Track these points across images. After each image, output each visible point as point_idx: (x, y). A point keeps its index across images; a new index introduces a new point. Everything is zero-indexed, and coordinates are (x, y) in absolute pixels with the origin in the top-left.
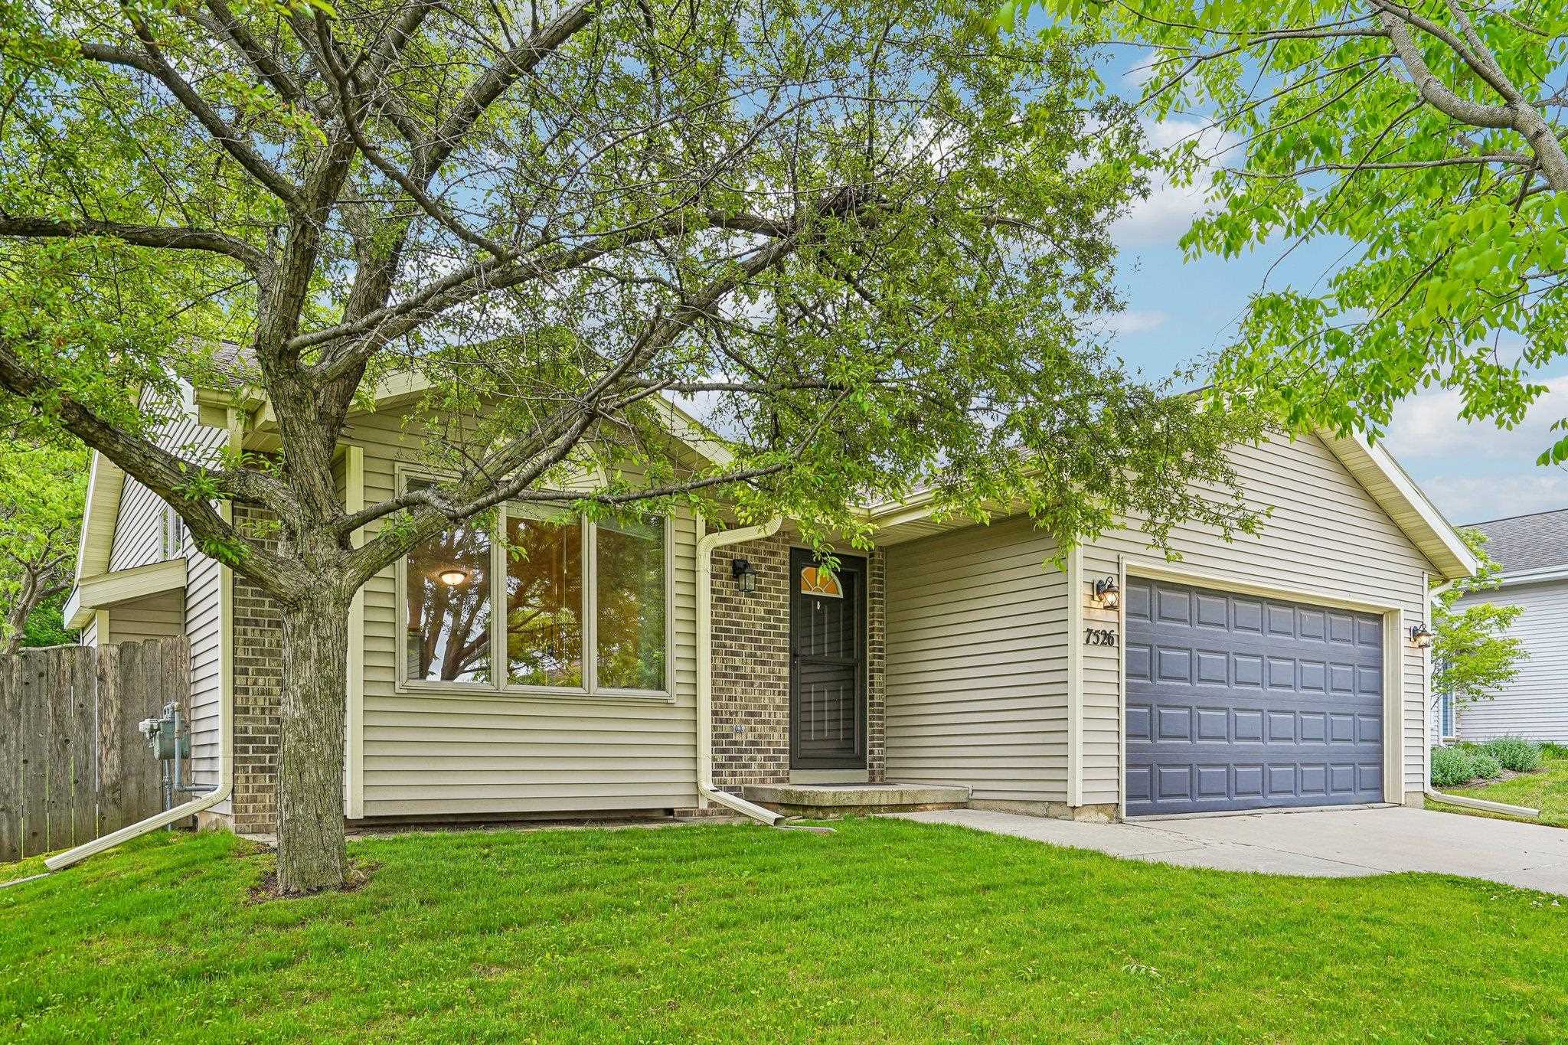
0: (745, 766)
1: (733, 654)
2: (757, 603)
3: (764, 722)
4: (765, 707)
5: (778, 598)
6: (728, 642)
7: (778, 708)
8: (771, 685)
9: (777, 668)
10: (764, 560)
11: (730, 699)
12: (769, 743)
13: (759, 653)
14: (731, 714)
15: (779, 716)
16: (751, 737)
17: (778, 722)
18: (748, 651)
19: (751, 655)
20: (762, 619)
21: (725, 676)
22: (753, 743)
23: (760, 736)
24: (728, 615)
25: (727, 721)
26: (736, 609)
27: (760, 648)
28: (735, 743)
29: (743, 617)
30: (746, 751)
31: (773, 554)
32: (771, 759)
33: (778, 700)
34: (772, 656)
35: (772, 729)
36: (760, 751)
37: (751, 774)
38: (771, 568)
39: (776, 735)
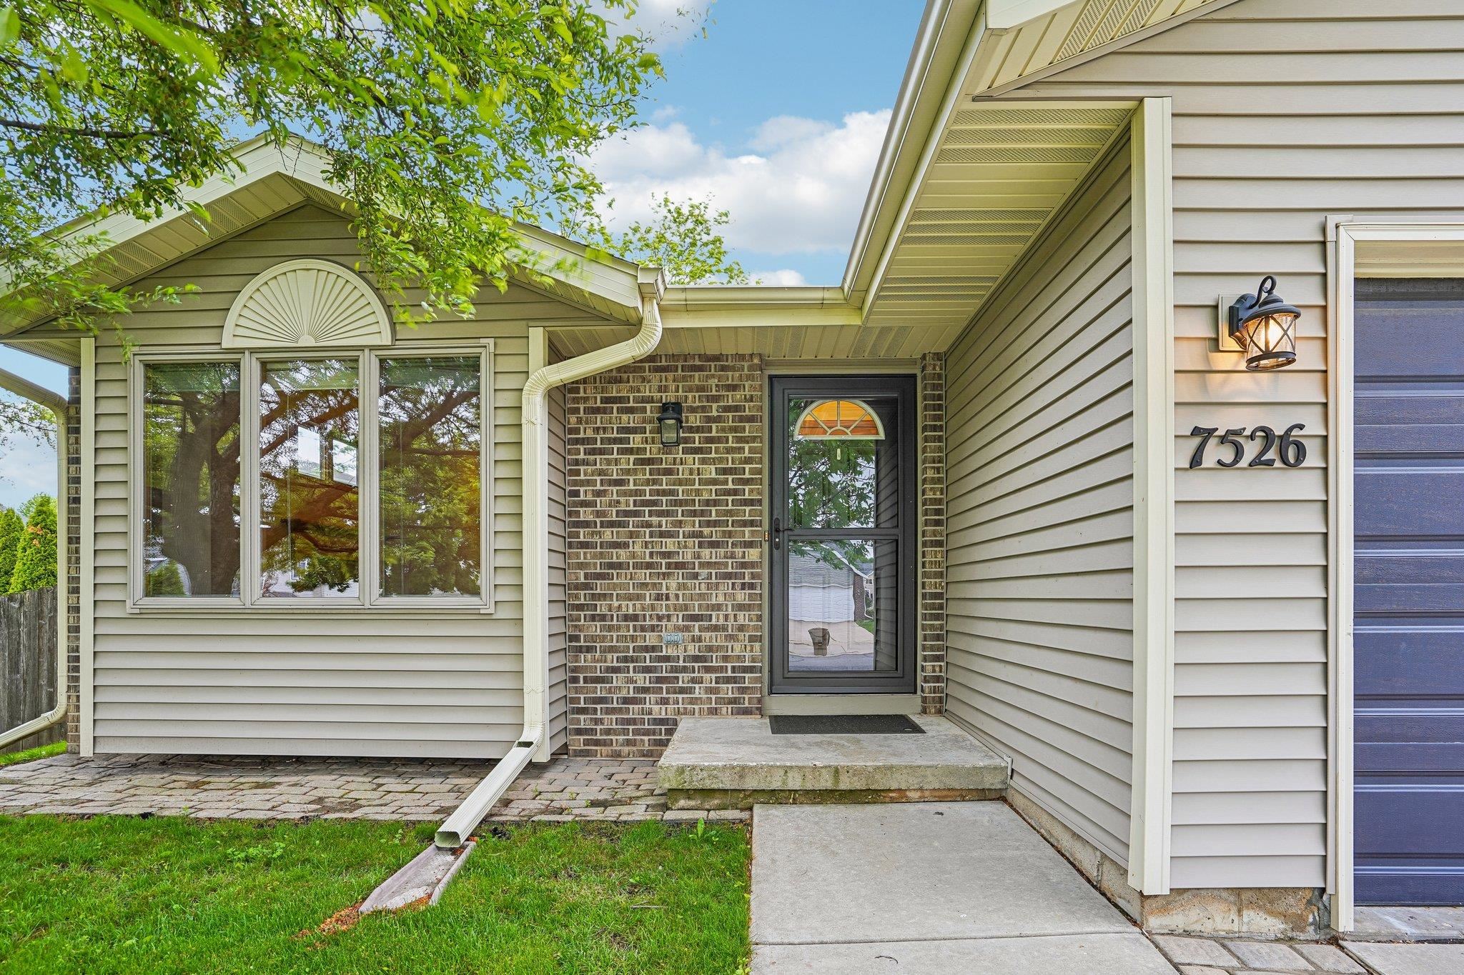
0: (682, 691)
1: (662, 535)
2: (703, 461)
3: (716, 628)
4: (718, 607)
5: (741, 450)
6: (655, 519)
7: (741, 607)
8: (728, 576)
9: (739, 551)
10: (716, 399)
11: (659, 597)
12: (726, 659)
13: (706, 531)
14: (660, 618)
15: (743, 618)
16: (693, 650)
17: (741, 628)
18: (688, 529)
19: (694, 535)
20: (714, 482)
21: (649, 566)
22: (696, 659)
23: (710, 649)
24: (655, 482)
25: (653, 629)
26: (668, 472)
27: (709, 524)
28: (667, 659)
29: (680, 483)
30: (684, 669)
31: (734, 388)
32: (728, 680)
33: (741, 596)
34: (730, 534)
35: (731, 638)
36: (708, 670)
37: (693, 701)
38: (727, 409)
39: (737, 646)
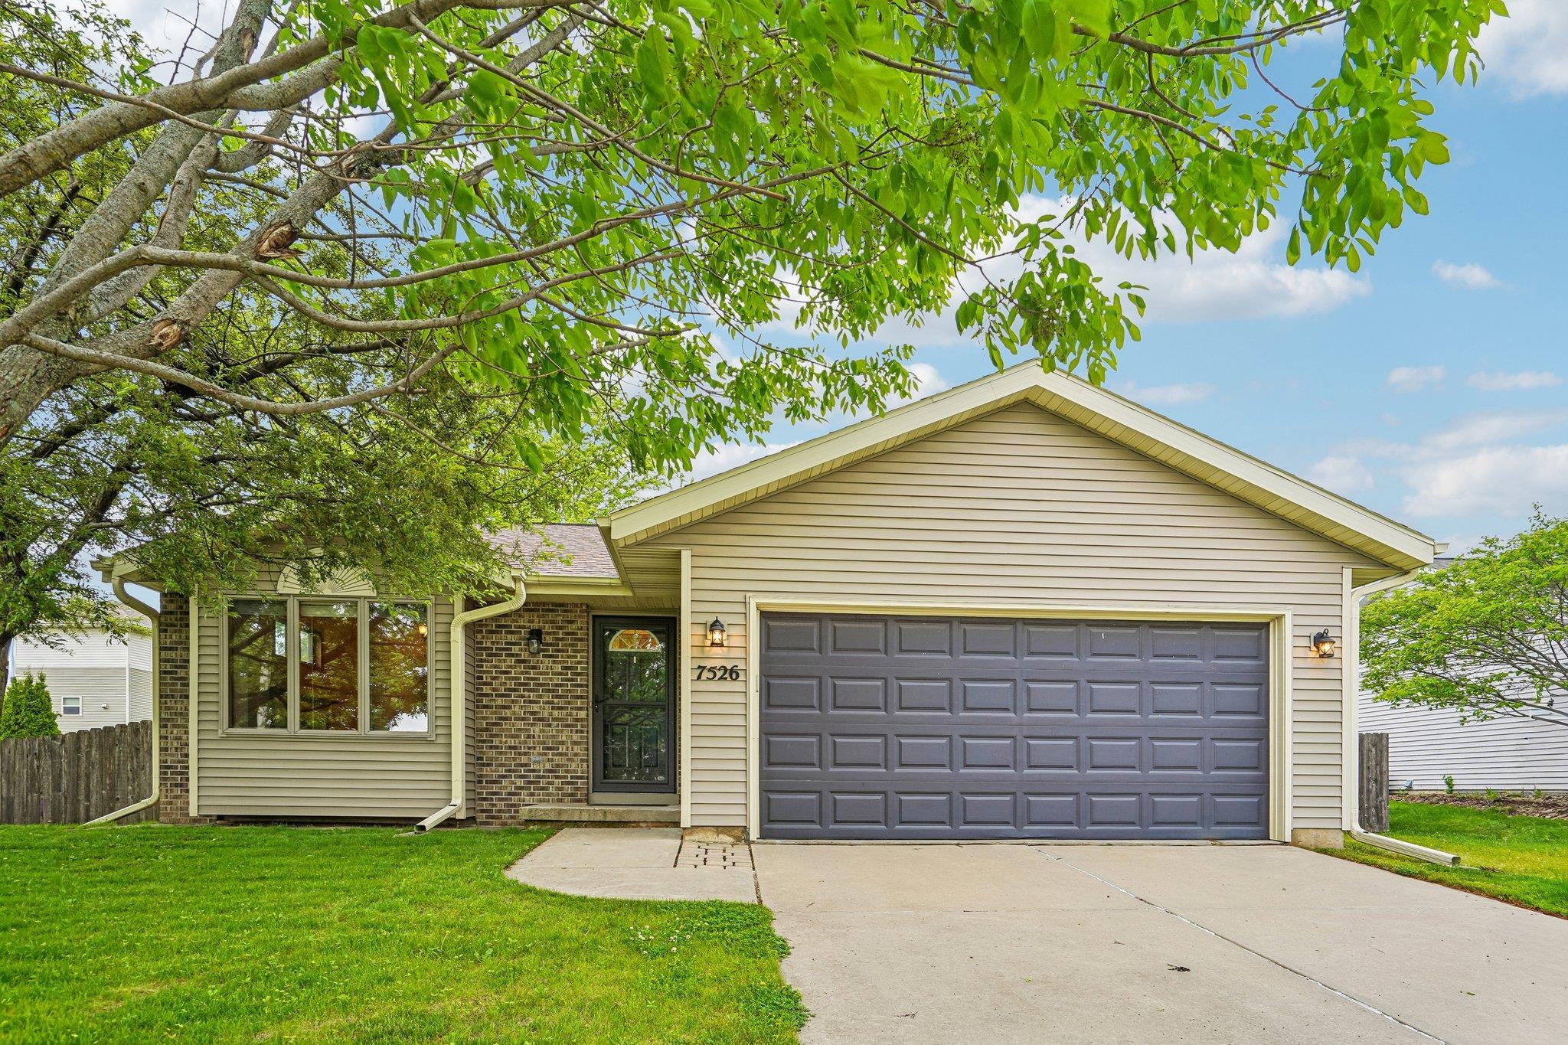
0: (542, 789)
1: (531, 702)
2: (554, 662)
3: (561, 754)
4: (562, 743)
5: (576, 657)
6: (526, 693)
7: (576, 743)
8: (568, 726)
9: (574, 712)
10: (561, 628)
11: (529, 737)
12: (567, 771)
13: (556, 700)
14: (529, 748)
15: (577, 749)
16: (548, 766)
17: (576, 755)
18: (546, 699)
19: (548, 703)
20: (560, 674)
21: (523, 719)
22: (550, 771)
23: (558, 766)
24: (526, 673)
25: (525, 754)
26: (534, 668)
27: (557, 697)
28: (533, 771)
29: (541, 673)
30: (544, 777)
31: (571, 622)
32: (568, 783)
33: (576, 737)
34: (569, 703)
35: (570, 760)
36: (557, 777)
37: (548, 795)
38: (568, 634)
39: (574, 764)
